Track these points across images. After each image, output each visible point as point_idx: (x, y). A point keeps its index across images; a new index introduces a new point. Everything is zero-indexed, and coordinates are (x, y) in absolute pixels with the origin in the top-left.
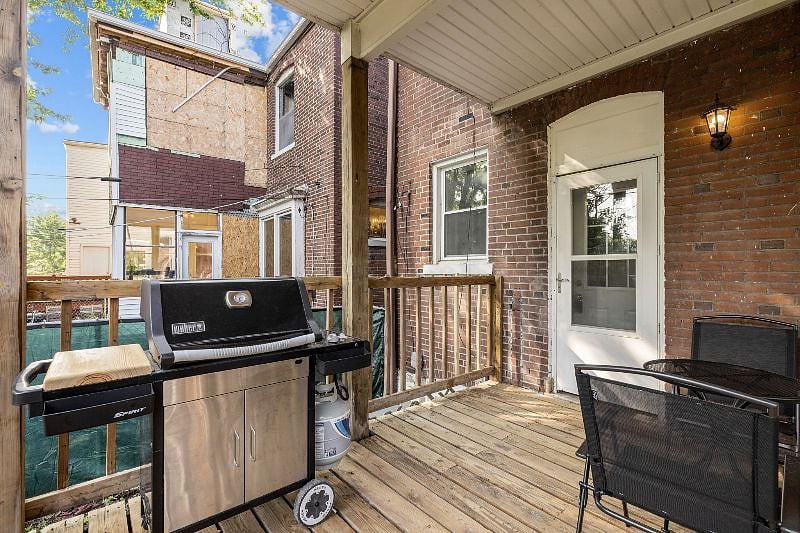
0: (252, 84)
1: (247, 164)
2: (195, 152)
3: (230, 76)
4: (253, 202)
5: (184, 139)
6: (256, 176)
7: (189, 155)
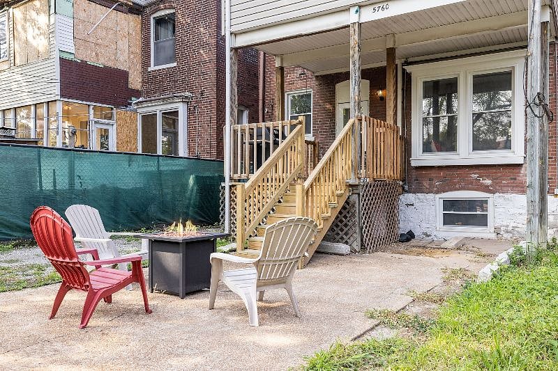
0: (132, 13)
1: (130, 72)
2: (101, 63)
3: (120, 8)
4: (134, 100)
5: (94, 53)
6: (135, 82)
7: (98, 65)
